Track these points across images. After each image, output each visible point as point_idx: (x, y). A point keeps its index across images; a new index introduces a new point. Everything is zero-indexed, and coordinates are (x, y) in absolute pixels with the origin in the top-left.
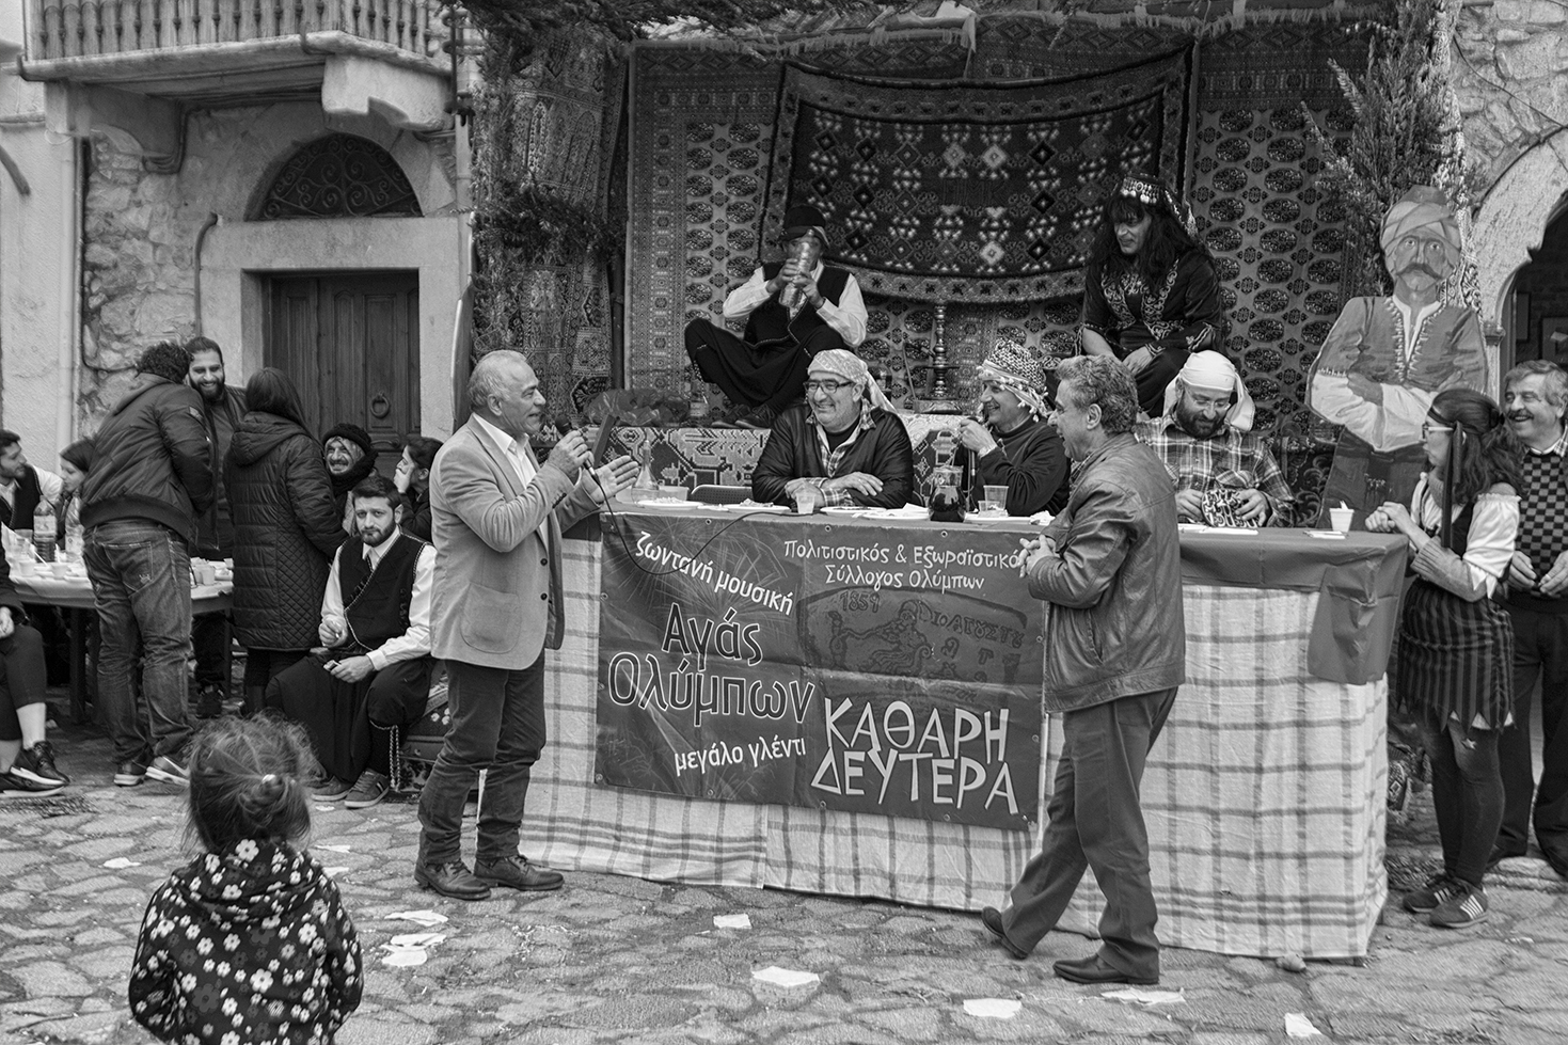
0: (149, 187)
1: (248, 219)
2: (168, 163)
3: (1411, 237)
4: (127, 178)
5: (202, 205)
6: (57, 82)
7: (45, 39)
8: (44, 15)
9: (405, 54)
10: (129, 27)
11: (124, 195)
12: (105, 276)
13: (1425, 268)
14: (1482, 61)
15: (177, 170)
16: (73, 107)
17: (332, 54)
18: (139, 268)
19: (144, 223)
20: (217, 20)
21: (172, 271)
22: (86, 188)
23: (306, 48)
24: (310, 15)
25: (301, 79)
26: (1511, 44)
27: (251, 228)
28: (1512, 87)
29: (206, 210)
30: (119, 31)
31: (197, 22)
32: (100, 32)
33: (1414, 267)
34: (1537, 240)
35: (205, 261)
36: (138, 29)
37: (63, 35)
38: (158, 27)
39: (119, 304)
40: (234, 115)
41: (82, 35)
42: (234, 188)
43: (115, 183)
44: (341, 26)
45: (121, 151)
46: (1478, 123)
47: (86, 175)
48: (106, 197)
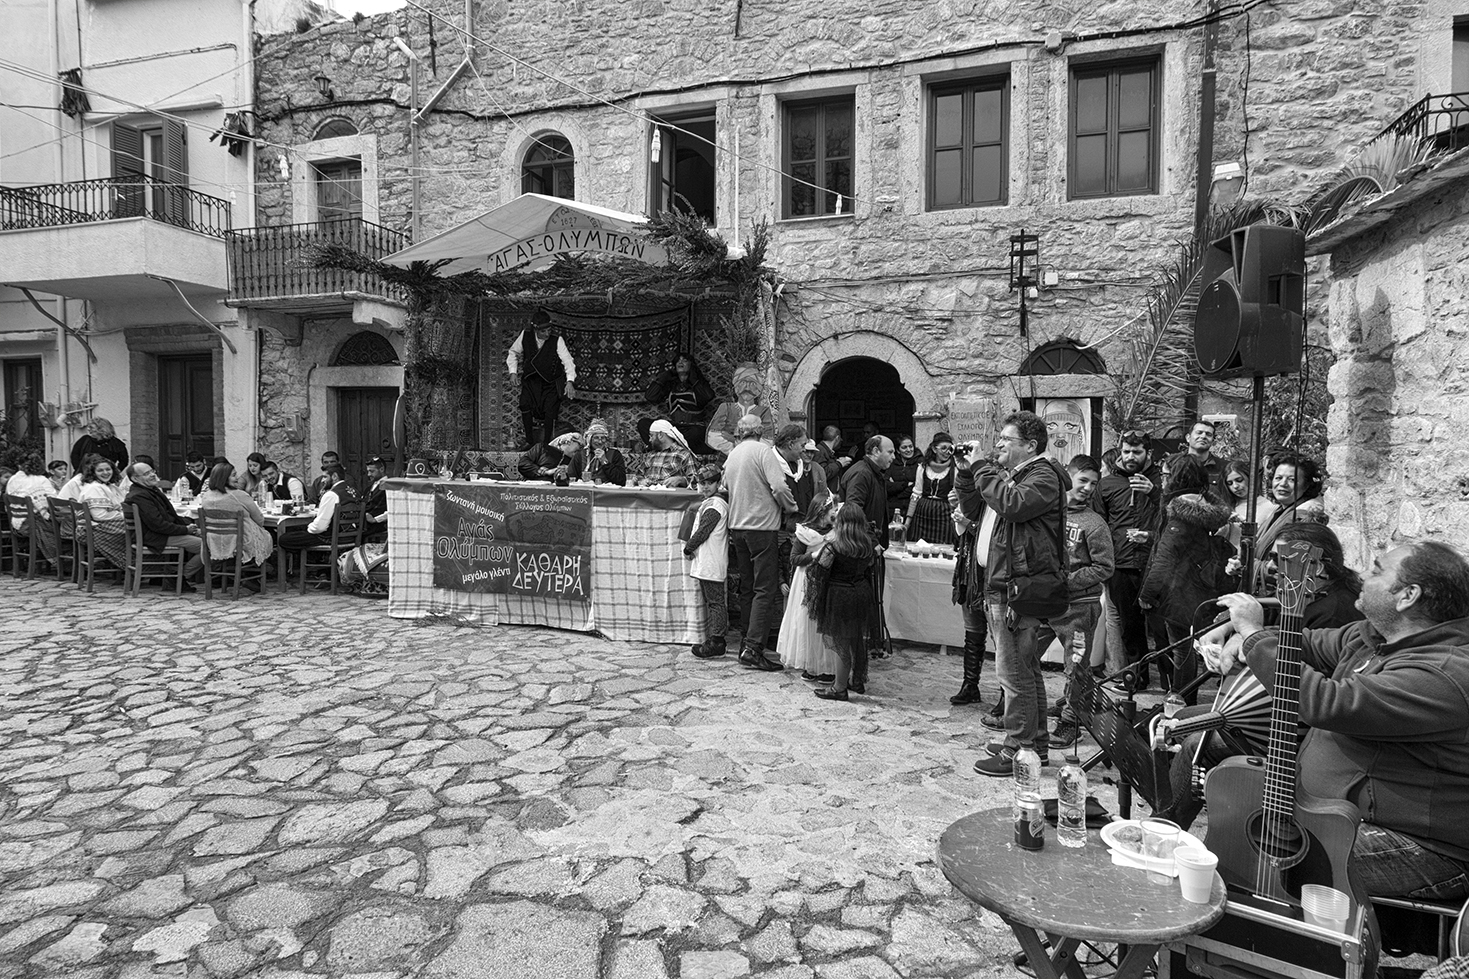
0: (288, 351)
1: (329, 365)
2: (296, 342)
3: (744, 380)
4: (279, 347)
5: (310, 359)
6: (242, 307)
7: (237, 290)
8: (236, 280)
9: (388, 300)
10: (272, 286)
11: (278, 354)
12: (269, 388)
13: (750, 392)
14: (796, 313)
15: (300, 344)
16: (250, 318)
17: (355, 300)
18: (284, 385)
19: (286, 366)
20: (309, 284)
21: (297, 386)
22: (261, 352)
23: (344, 297)
24: (348, 285)
25: (346, 308)
26: (807, 307)
27: (330, 369)
28: (807, 323)
29: (312, 361)
30: (268, 287)
31: (300, 285)
32: (260, 288)
33: (745, 391)
34: (817, 380)
35: (311, 382)
36: (276, 287)
37: (244, 288)
38: (284, 286)
39: (275, 400)
40: (323, 322)
41: (252, 289)
42: (324, 353)
43: (274, 349)
44: (358, 289)
45: (275, 337)
46: (795, 337)
47: (261, 346)
48: (269, 355)
